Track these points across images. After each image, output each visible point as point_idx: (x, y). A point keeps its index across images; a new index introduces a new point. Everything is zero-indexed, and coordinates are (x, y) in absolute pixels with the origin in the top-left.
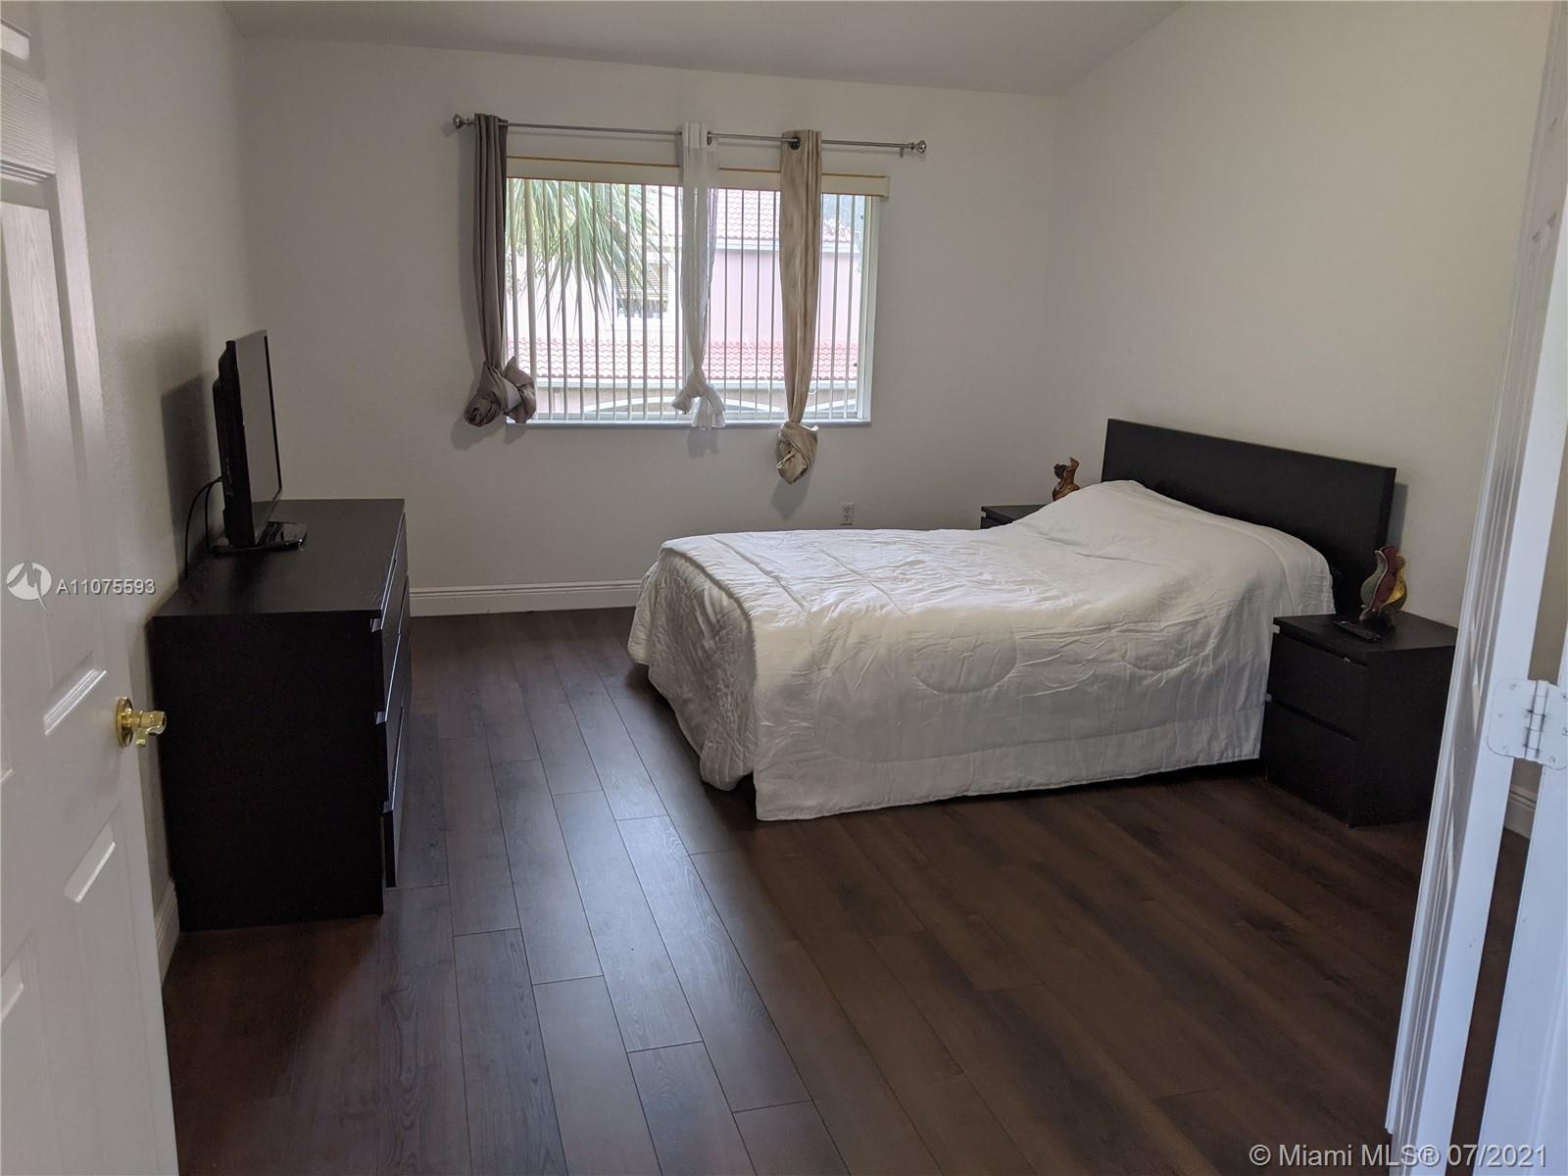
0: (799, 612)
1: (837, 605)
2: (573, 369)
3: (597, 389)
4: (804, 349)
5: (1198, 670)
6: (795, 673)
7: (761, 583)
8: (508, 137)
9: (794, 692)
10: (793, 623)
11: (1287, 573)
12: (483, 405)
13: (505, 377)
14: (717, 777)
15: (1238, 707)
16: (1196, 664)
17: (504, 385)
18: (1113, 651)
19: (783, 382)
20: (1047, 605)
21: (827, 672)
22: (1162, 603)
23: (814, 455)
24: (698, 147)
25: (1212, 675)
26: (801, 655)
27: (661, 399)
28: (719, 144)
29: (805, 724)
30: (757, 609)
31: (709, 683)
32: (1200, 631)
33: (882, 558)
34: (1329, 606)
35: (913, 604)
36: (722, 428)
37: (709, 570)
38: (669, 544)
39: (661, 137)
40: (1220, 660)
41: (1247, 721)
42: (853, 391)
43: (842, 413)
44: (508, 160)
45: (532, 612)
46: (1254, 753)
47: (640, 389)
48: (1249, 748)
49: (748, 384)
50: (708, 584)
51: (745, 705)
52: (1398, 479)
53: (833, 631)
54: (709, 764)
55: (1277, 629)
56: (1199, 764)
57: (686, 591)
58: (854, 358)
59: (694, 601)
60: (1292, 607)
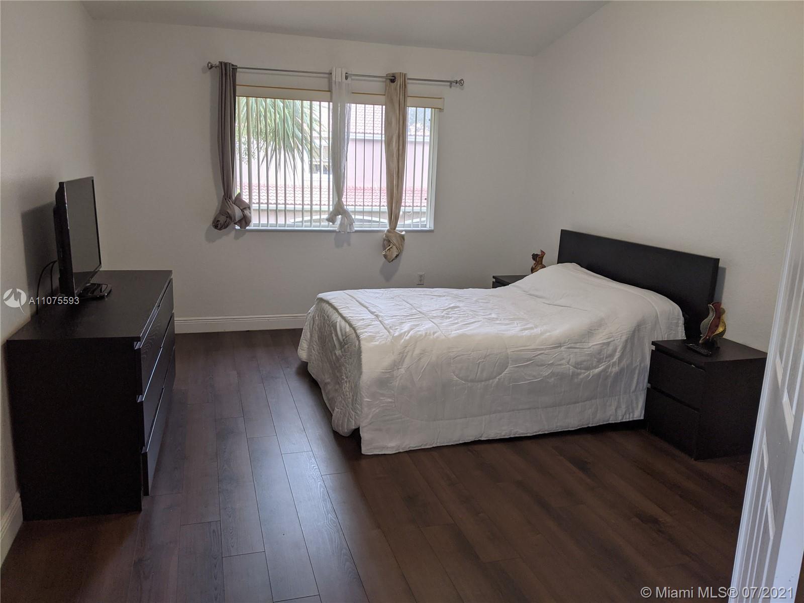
0: (388, 336)
1: (409, 332)
2: (272, 200)
3: (285, 211)
4: (397, 190)
5: (610, 370)
6: (383, 371)
7: (368, 319)
8: (237, 74)
9: (383, 382)
10: (383, 342)
11: (659, 316)
12: (222, 219)
13: (234, 204)
14: (341, 429)
15: (631, 391)
16: (608, 367)
17: (234, 208)
18: (563, 359)
19: (386, 208)
20: (526, 333)
21: (402, 371)
22: (589, 333)
23: (403, 247)
24: (340, 81)
25: (618, 372)
26: (387, 361)
27: (320, 217)
28: (352, 79)
29: (390, 400)
30: (364, 334)
31: (338, 374)
32: (611, 348)
33: (436, 304)
34: (682, 335)
35: (451, 332)
36: (353, 232)
37: (341, 311)
38: (321, 295)
39: (322, 75)
40: (622, 364)
41: (637, 399)
42: (424, 213)
43: (419, 225)
44: (237, 87)
45: (248, 331)
46: (640, 417)
47: (309, 211)
48: (638, 414)
49: (367, 209)
50: (339, 319)
51: (355, 389)
52: (721, 265)
53: (406, 347)
54: (336, 421)
55: (653, 348)
56: (610, 422)
57: (328, 322)
58: (425, 195)
59: (332, 328)
60: (662, 335)
